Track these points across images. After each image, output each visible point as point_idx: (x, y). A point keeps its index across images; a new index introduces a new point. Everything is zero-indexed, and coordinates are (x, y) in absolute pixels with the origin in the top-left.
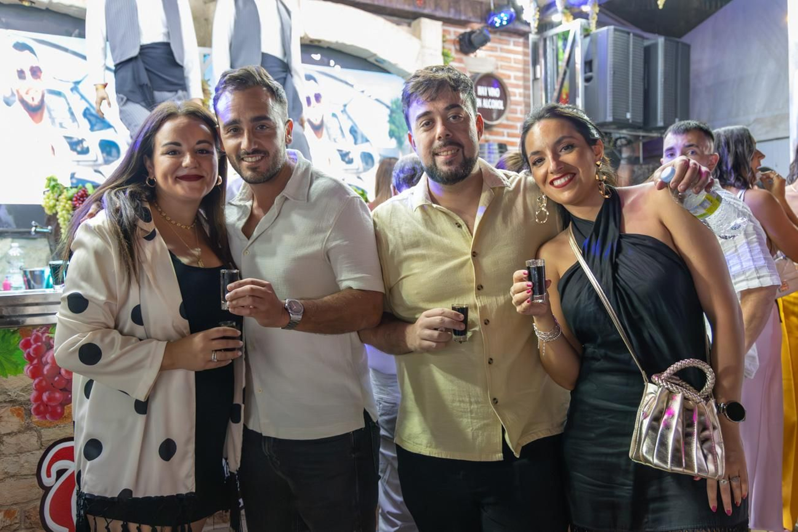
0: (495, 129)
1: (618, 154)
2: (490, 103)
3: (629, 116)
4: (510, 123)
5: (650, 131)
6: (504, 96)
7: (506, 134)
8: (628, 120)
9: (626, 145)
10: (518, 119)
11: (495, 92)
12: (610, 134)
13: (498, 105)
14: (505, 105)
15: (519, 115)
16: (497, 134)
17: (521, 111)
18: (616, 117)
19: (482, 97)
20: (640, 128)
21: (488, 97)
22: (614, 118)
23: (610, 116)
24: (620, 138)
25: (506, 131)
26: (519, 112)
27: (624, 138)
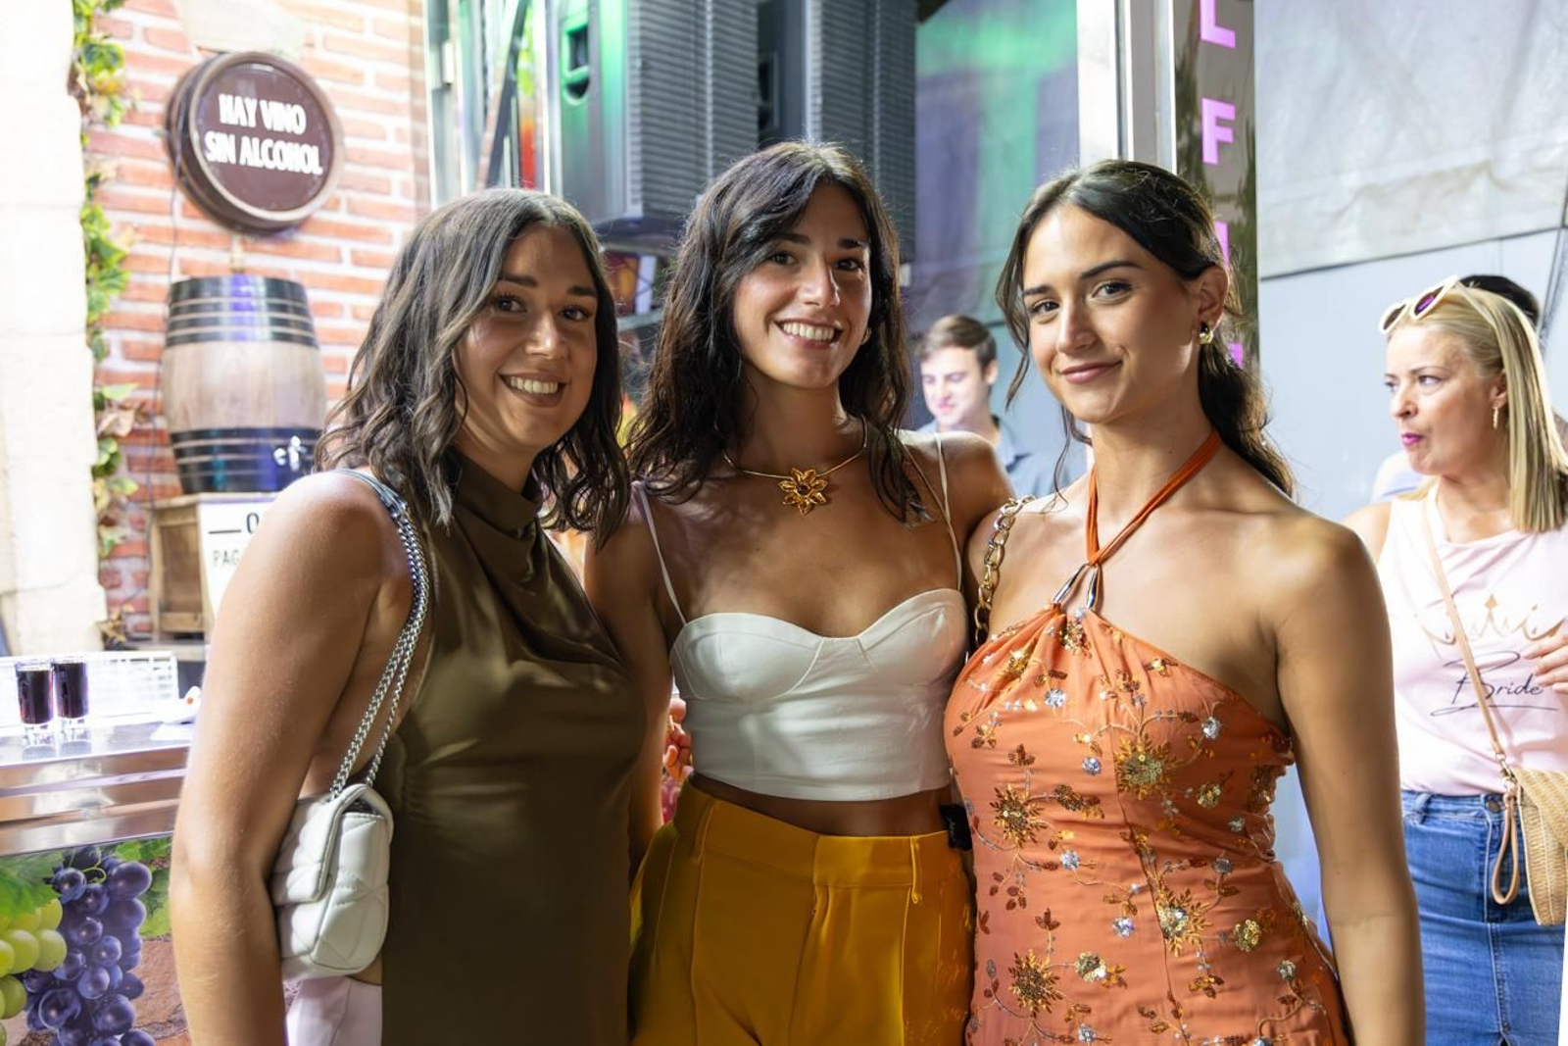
0: (305, 239)
2: (270, 151)
4: (363, 222)
6: (321, 131)
7: (346, 256)
10: (395, 212)
11: (286, 116)
13: (301, 159)
14: (327, 160)
15: (396, 199)
16: (311, 254)
17: (404, 185)
18: (656, 206)
19: (238, 131)
21: (260, 132)
22: (646, 208)
23: (634, 201)
25: (346, 246)
26: (396, 189)
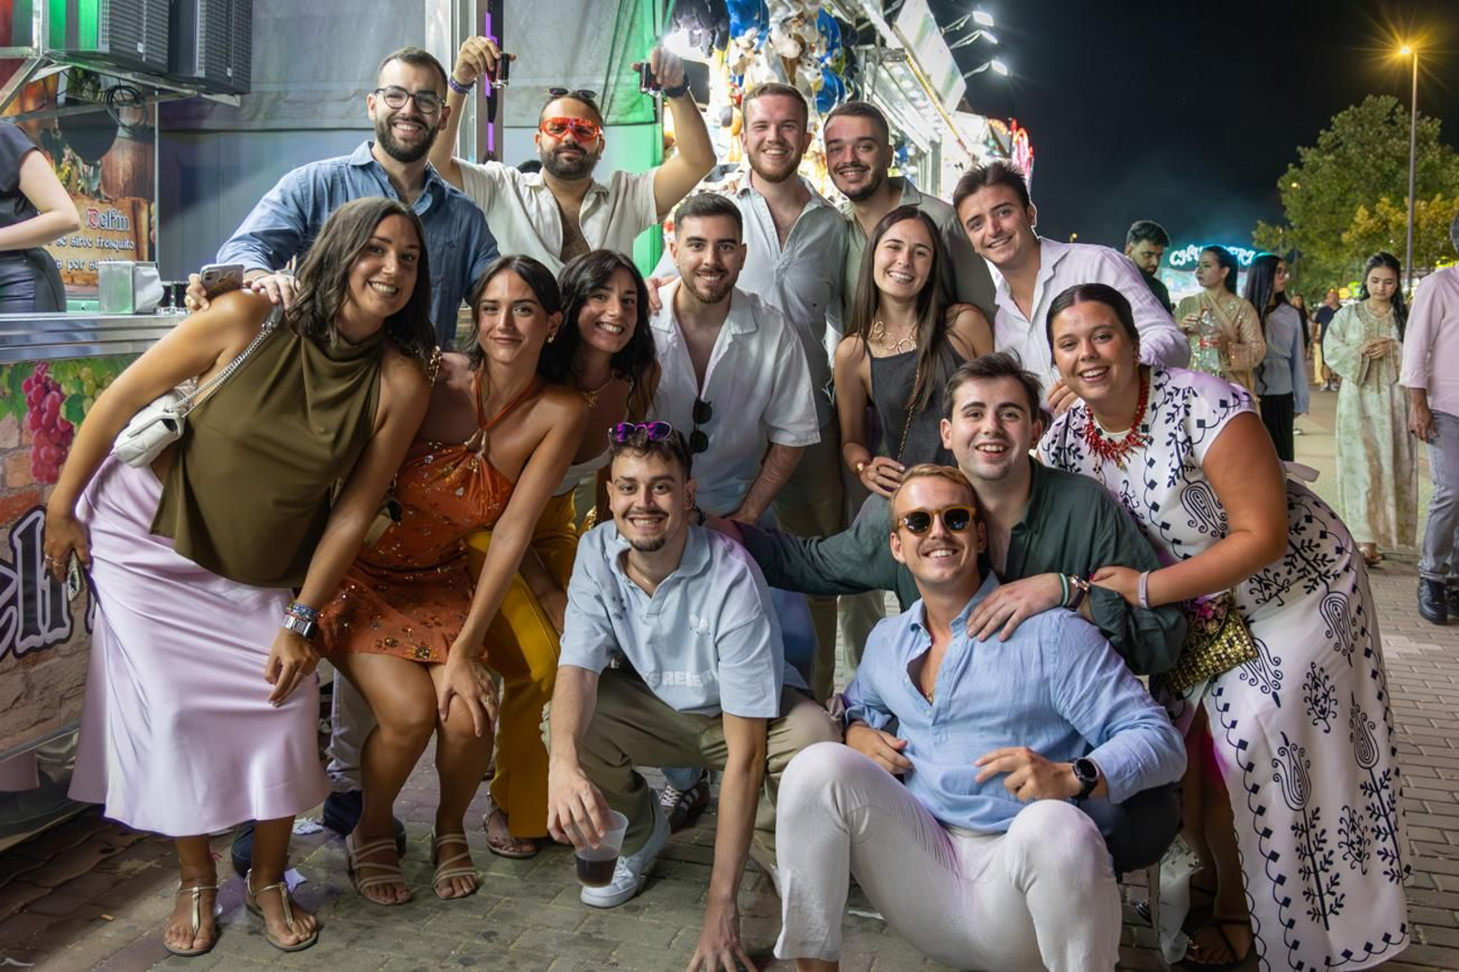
1: (113, 116)
3: (141, 48)
5: (179, 83)
8: (140, 55)
9: (130, 103)
12: (97, 75)
18: (116, 47)
20: (161, 75)
24: (120, 87)
27: (125, 88)
